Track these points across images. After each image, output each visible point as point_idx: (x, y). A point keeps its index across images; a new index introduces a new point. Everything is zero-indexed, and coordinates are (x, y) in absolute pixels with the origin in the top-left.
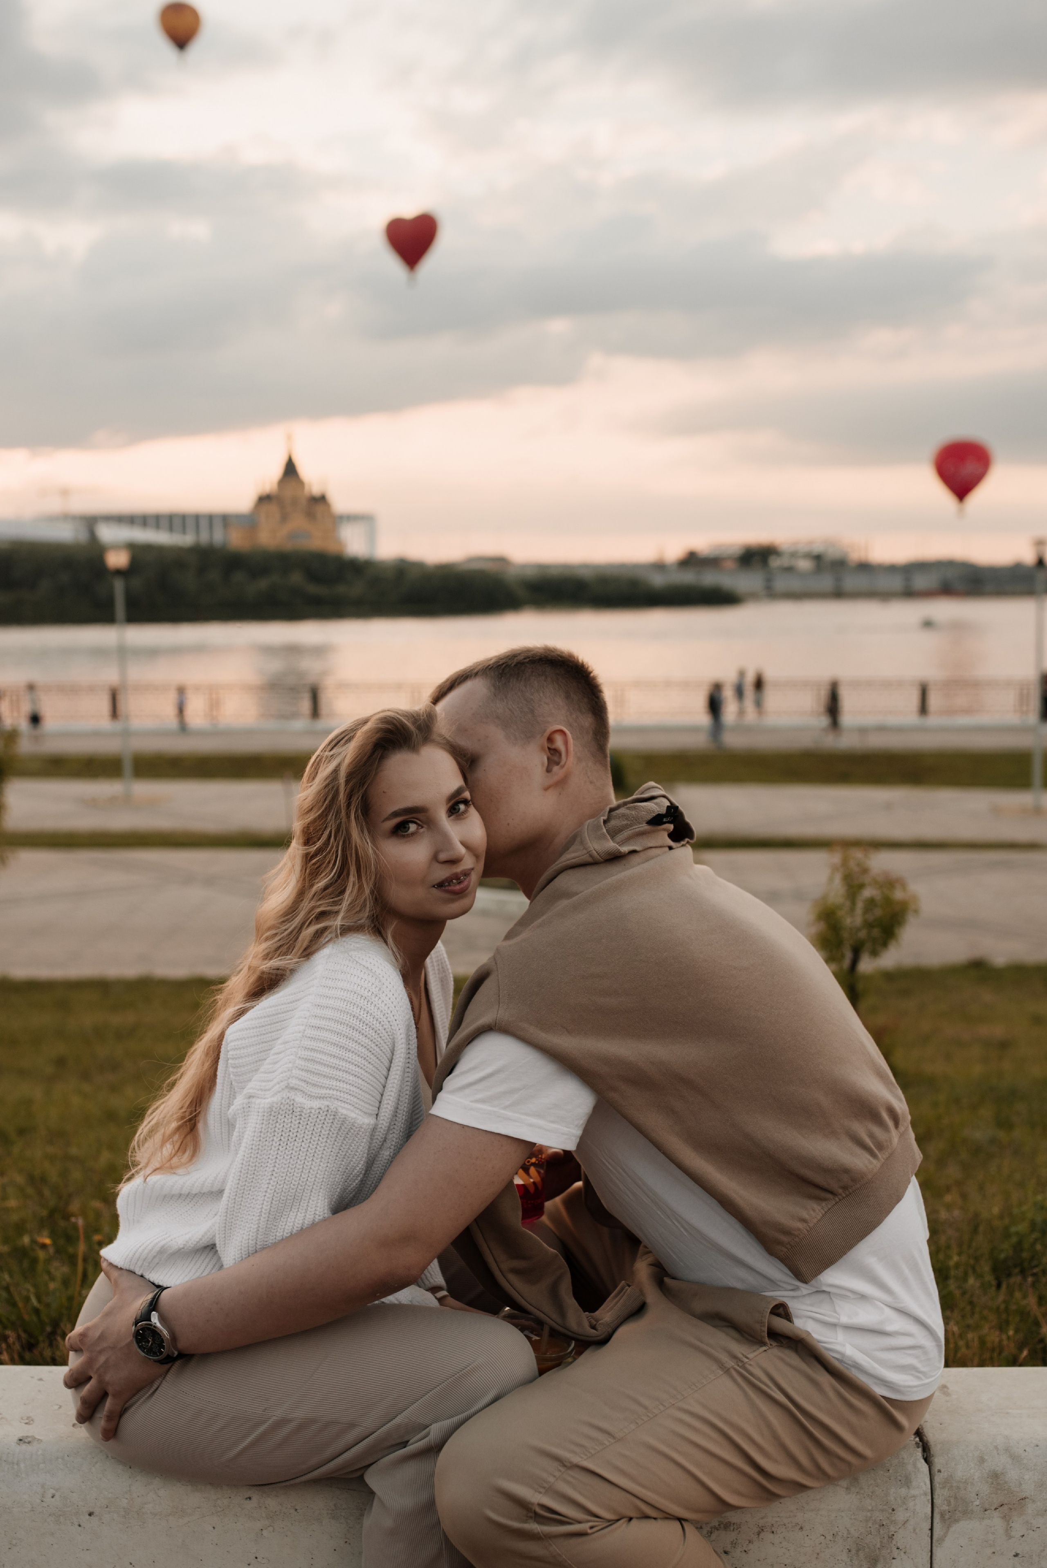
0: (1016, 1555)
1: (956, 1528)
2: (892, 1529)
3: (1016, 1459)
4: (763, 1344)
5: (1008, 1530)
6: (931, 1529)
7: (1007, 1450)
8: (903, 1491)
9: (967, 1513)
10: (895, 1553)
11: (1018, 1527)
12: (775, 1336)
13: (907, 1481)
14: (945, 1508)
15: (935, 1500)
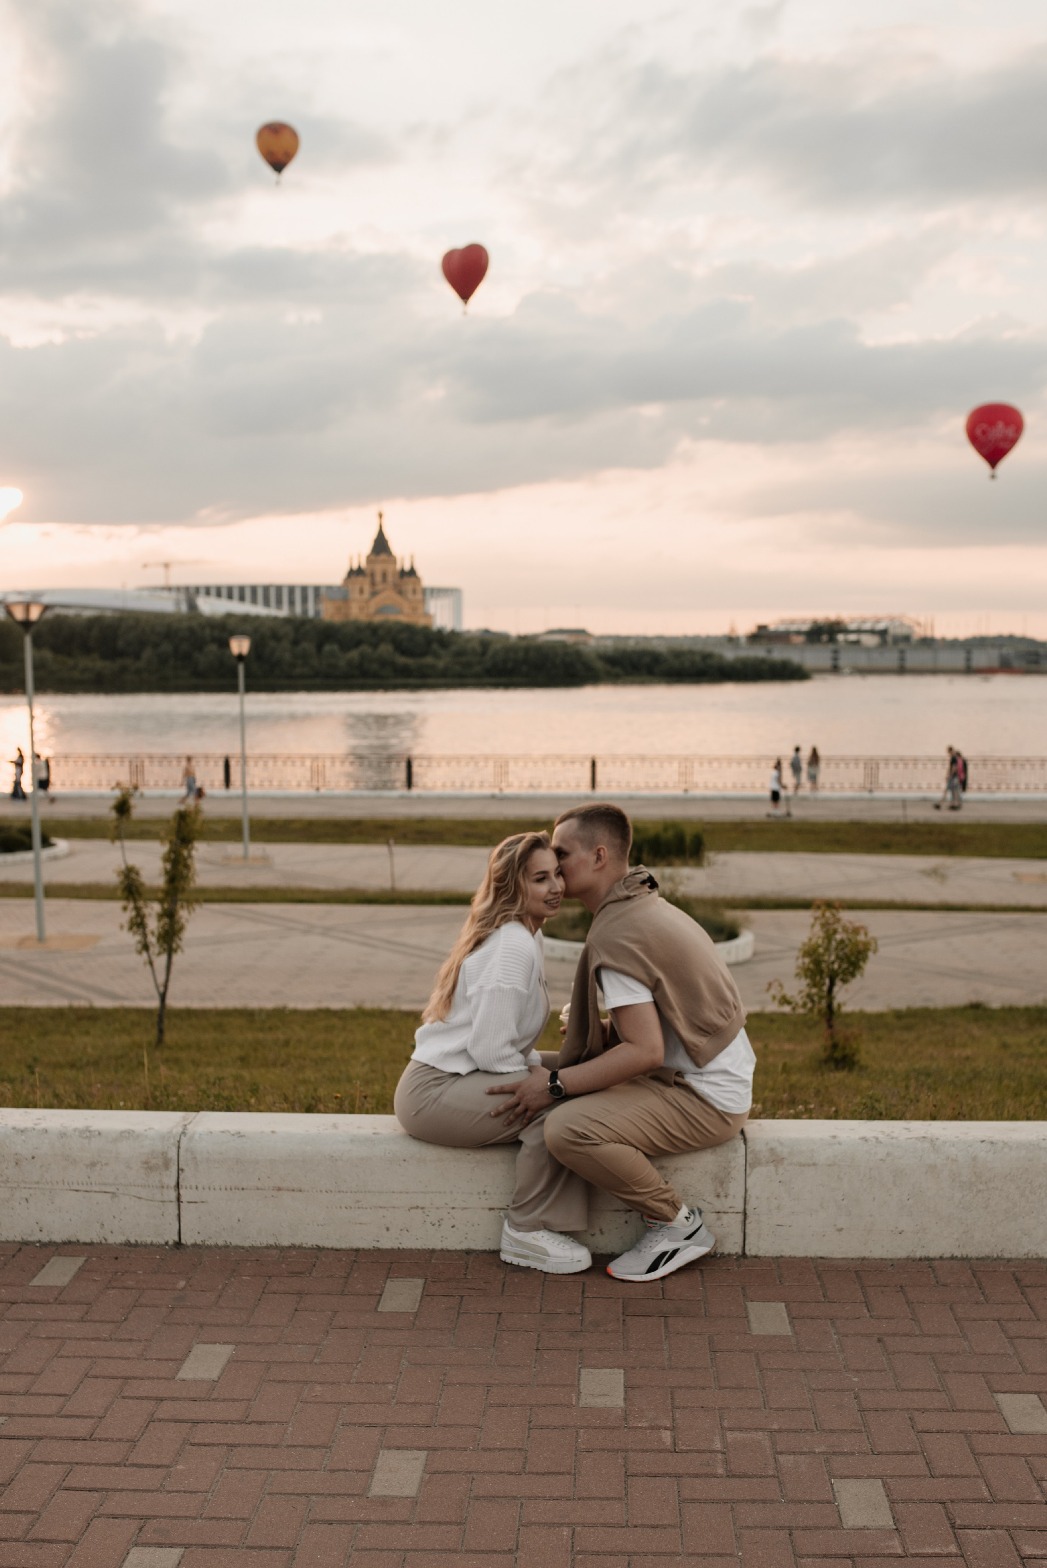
0: (780, 1182)
1: (756, 1170)
2: (730, 1169)
3: (781, 1144)
4: (671, 1086)
5: (777, 1171)
6: (746, 1170)
8: (735, 1154)
9: (760, 1164)
10: (731, 1180)
11: (781, 1170)
12: (677, 1084)
13: (736, 1151)
14: (751, 1161)
15: (748, 1159)
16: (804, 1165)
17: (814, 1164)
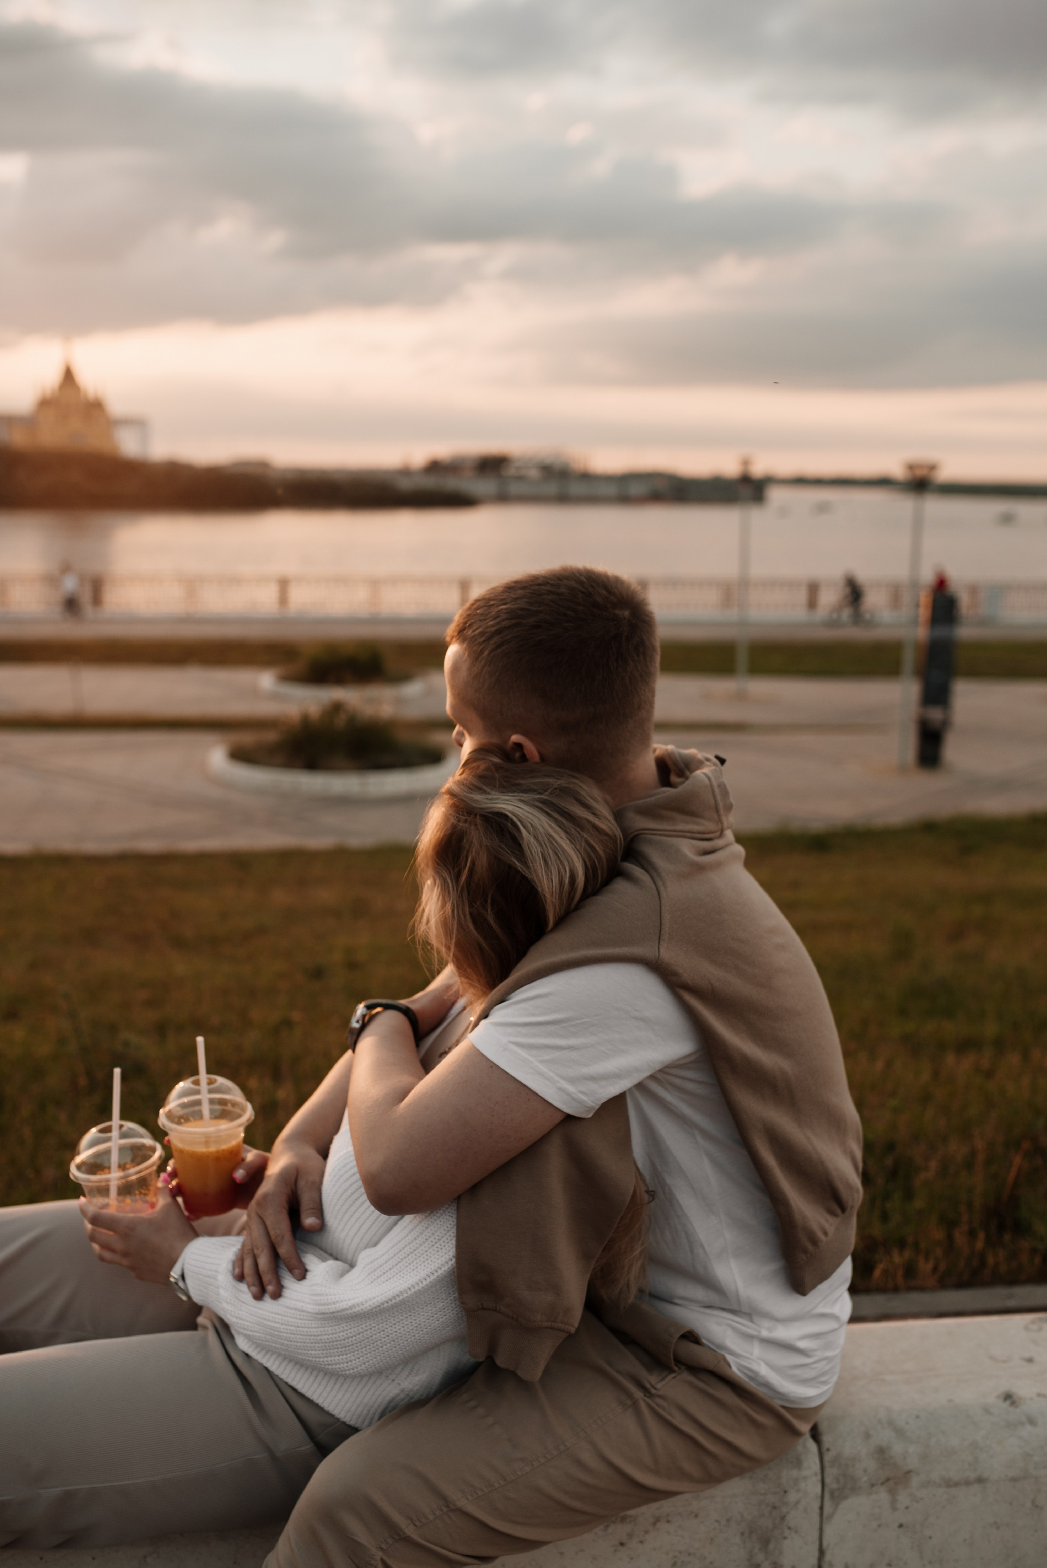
0: (901, 1526)
1: (845, 1504)
2: (784, 1510)
3: (900, 1432)
4: (672, 1370)
5: (893, 1503)
6: (821, 1508)
7: (891, 1423)
8: (794, 1473)
9: (855, 1490)
10: (787, 1533)
11: (903, 1499)
13: (798, 1463)
14: (835, 1486)
15: (828, 1480)
16: (957, 1484)
17: (980, 1480)
